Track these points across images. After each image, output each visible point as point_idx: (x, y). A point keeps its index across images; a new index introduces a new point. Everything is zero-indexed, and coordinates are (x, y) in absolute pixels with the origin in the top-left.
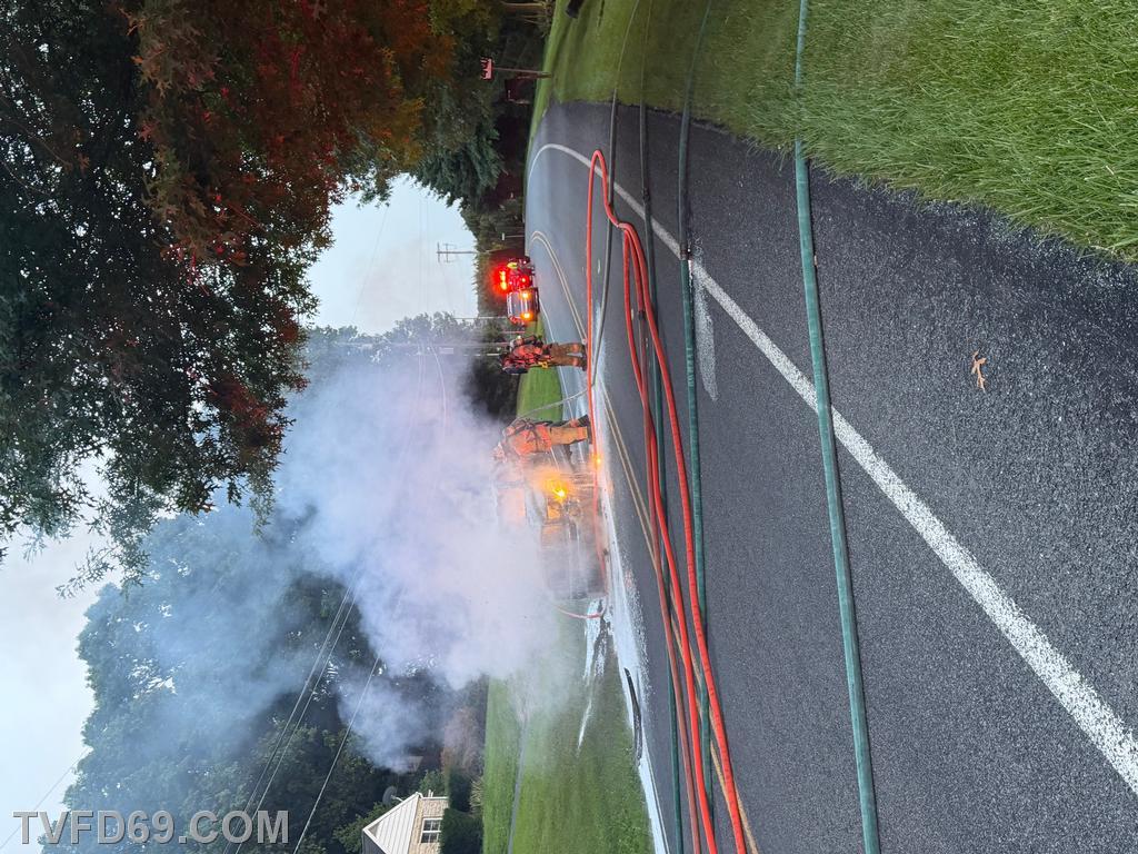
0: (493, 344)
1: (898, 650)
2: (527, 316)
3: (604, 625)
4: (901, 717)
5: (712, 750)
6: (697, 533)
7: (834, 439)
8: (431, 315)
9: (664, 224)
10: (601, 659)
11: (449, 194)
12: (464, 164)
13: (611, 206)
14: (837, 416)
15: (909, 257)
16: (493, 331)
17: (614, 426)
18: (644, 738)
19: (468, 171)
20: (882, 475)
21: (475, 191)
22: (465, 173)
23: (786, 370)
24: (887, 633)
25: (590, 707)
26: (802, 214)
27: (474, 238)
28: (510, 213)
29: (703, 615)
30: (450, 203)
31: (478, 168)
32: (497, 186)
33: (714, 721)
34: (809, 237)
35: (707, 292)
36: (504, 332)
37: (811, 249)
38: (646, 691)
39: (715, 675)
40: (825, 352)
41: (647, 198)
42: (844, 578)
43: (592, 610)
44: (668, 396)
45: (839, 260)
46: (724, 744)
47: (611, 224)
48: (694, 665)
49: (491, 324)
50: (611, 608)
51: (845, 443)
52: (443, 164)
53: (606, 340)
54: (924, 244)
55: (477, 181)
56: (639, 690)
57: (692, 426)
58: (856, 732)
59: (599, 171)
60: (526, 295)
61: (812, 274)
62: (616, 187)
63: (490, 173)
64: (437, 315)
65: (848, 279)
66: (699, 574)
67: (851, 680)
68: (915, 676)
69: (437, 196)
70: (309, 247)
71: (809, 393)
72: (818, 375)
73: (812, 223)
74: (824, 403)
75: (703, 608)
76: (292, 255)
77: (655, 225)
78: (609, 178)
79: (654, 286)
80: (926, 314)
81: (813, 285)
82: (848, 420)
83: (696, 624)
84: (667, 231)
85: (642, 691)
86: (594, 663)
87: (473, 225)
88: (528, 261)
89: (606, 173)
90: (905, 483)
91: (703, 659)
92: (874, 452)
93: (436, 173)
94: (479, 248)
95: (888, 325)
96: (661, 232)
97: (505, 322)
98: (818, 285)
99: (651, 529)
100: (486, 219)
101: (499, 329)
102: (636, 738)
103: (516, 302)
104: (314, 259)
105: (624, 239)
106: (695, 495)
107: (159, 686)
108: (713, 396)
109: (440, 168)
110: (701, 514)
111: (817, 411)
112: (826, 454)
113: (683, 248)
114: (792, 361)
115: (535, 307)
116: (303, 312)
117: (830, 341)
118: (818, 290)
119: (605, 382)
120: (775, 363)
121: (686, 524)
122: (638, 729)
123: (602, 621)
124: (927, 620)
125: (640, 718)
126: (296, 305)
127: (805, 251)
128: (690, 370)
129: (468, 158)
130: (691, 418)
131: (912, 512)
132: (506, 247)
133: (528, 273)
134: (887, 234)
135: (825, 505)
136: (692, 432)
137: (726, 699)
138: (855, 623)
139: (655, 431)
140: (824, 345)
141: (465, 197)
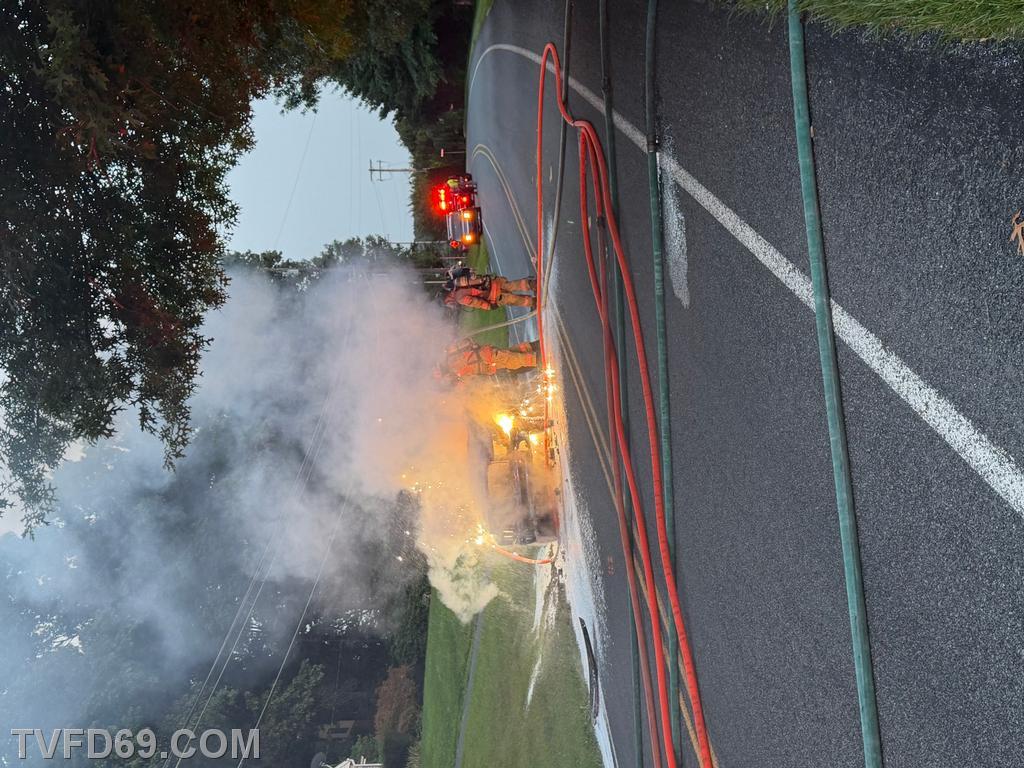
0: (431, 270)
1: (911, 575)
2: (469, 238)
3: (556, 572)
4: (915, 651)
5: (682, 701)
6: (666, 459)
7: (834, 336)
8: (363, 239)
9: (627, 115)
10: (552, 610)
11: (382, 105)
12: (399, 71)
13: (565, 103)
14: (837, 310)
15: (930, 113)
16: (432, 257)
17: (567, 349)
18: (601, 693)
19: (403, 79)
20: (894, 372)
21: (411, 101)
22: (399, 81)
23: (773, 263)
24: (897, 555)
25: (539, 662)
26: (797, 79)
27: (410, 155)
28: (450, 127)
29: (672, 552)
30: (383, 115)
31: (415, 76)
32: (435, 96)
33: (685, 670)
34: (805, 106)
35: (679, 186)
36: (444, 258)
37: (806, 118)
38: (603, 642)
39: (686, 618)
40: (822, 237)
41: (608, 90)
42: (845, 495)
43: (544, 554)
44: (632, 308)
45: (841, 128)
46: (696, 694)
47: (565, 123)
48: (661, 608)
49: (428, 249)
50: (563, 553)
51: (847, 340)
52: (376, 72)
53: (559, 255)
54: (949, 95)
55: (414, 90)
56: (596, 642)
57: (660, 340)
58: (859, 670)
59: (552, 67)
60: (467, 215)
61: (807, 148)
62: (572, 82)
63: (428, 81)
64: (369, 239)
65: (852, 148)
66: (667, 505)
67: (853, 611)
68: (932, 603)
69: (369, 107)
70: (226, 148)
71: (804, 288)
72: (815, 265)
73: (808, 89)
74: (821, 296)
75: (671, 545)
76: (208, 156)
77: (617, 118)
78: (563, 73)
79: (616, 188)
80: (953, 177)
81: (809, 161)
82: (852, 313)
83: (665, 562)
84: (632, 123)
85: (599, 642)
86: (544, 613)
87: (409, 140)
88: (470, 178)
89: (560, 67)
90: (922, 379)
91: (672, 600)
92: (884, 347)
93: (369, 80)
94: (415, 165)
95: (903, 195)
96: (624, 125)
97: (444, 249)
98: (814, 161)
99: (611, 461)
100: (424, 133)
101: (438, 255)
102: (592, 694)
103: (458, 223)
104: (233, 163)
105: (580, 139)
106: (664, 417)
107: (65, 644)
108: (686, 302)
109: (373, 76)
110: (670, 439)
111: (813, 306)
112: (824, 353)
113: (651, 139)
114: (782, 252)
115: (477, 228)
116: (220, 220)
117: (828, 224)
118: (815, 167)
119: (557, 302)
120: (761, 257)
121: (653, 450)
122: (594, 684)
123: (554, 568)
124: (950, 538)
125: (596, 673)
126: (212, 213)
127: (800, 122)
128: (657, 276)
129: (404, 65)
130: (659, 330)
131: (932, 411)
132: (444, 165)
133: (470, 191)
134: (902, 88)
135: (822, 414)
136: (660, 347)
137: (699, 643)
138: (858, 546)
139: (615, 350)
140: (822, 229)
141: (400, 110)
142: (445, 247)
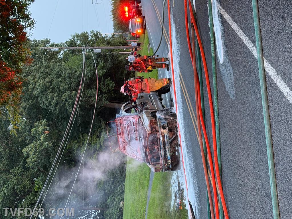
2: (140, 31)
8: (89, 32)
20: (280, 83)
40: (261, 34)
51: (268, 72)
60: (139, 20)
64: (92, 32)
71: (255, 52)
72: (258, 42)
86: (175, 203)
90: (286, 84)
92: (277, 74)
97: (128, 36)
98: (258, 6)
99: (197, 124)
101: (125, 39)
103: (134, 24)
131: (288, 95)
136: (214, 78)
139: (199, 80)
140: (260, 31)
142: (129, 35)
